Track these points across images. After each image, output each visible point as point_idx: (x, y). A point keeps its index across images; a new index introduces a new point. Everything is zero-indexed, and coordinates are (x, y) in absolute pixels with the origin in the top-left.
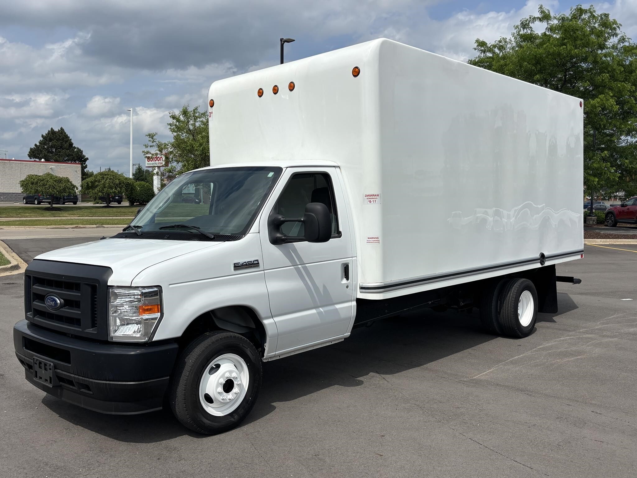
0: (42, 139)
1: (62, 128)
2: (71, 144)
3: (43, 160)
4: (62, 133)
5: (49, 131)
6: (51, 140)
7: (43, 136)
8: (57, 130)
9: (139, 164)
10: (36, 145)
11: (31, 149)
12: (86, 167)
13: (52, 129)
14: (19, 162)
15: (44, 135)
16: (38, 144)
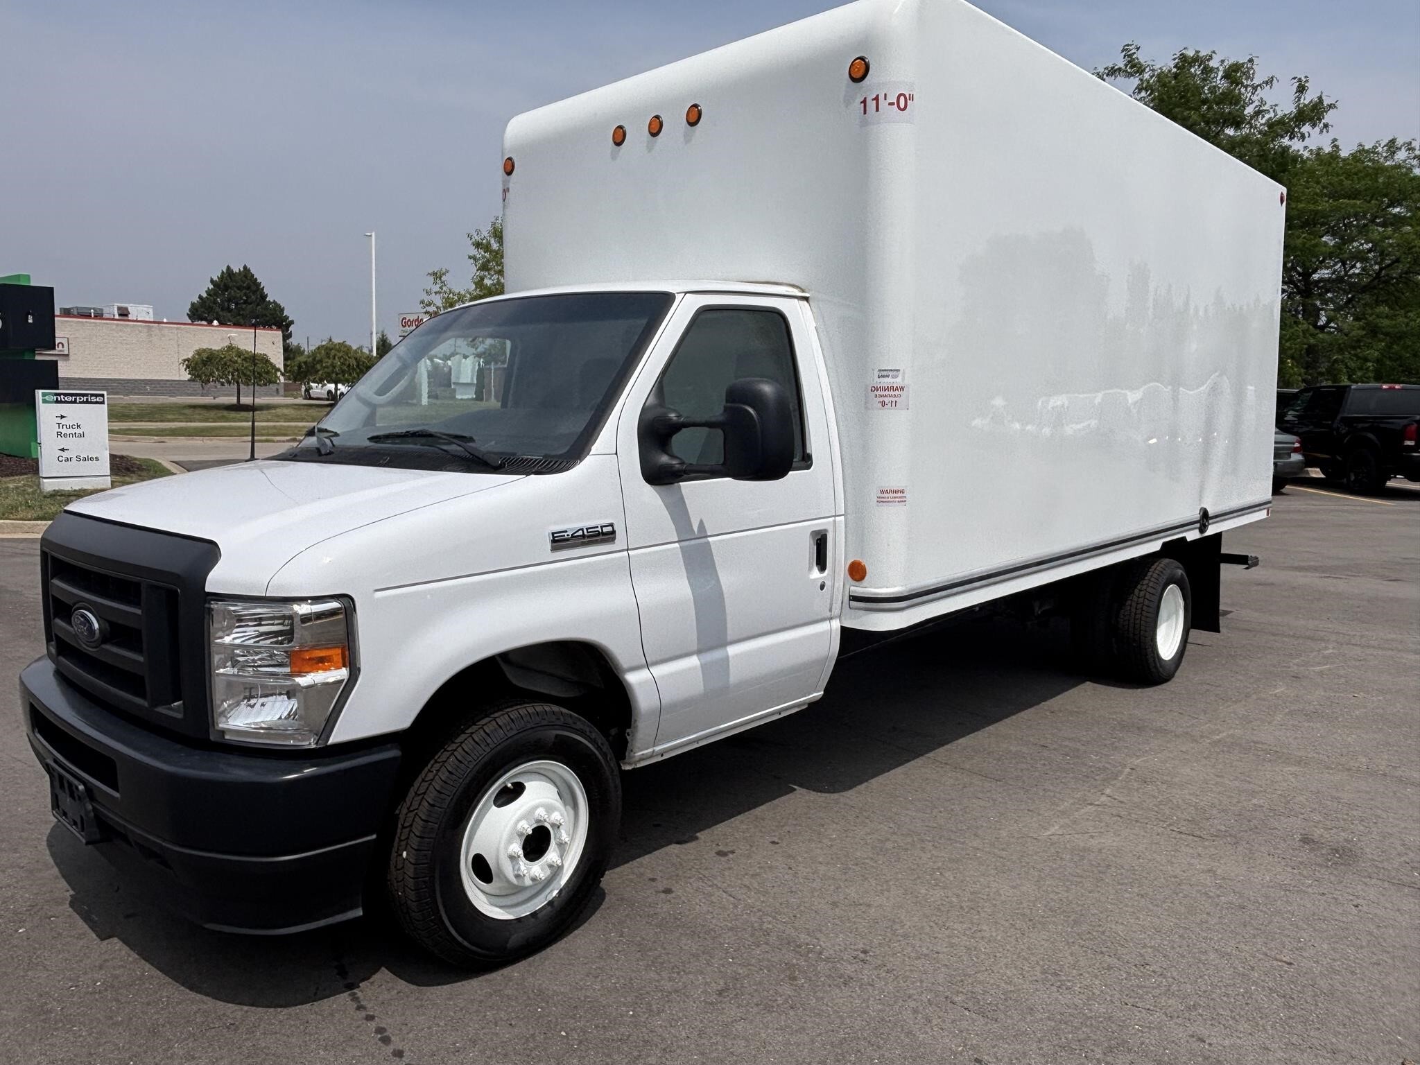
0: (211, 287)
1: (245, 267)
2: (264, 297)
3: (215, 323)
4: (245, 276)
5: (223, 272)
6: (226, 288)
7: (212, 281)
8: (238, 271)
9: (383, 332)
10: (200, 297)
11: (193, 304)
12: (290, 336)
13: (228, 267)
14: (175, 326)
15: (215, 278)
16: (205, 295)
